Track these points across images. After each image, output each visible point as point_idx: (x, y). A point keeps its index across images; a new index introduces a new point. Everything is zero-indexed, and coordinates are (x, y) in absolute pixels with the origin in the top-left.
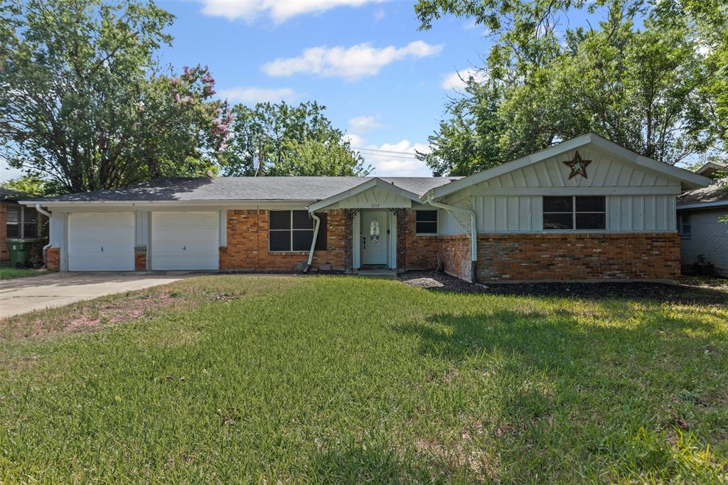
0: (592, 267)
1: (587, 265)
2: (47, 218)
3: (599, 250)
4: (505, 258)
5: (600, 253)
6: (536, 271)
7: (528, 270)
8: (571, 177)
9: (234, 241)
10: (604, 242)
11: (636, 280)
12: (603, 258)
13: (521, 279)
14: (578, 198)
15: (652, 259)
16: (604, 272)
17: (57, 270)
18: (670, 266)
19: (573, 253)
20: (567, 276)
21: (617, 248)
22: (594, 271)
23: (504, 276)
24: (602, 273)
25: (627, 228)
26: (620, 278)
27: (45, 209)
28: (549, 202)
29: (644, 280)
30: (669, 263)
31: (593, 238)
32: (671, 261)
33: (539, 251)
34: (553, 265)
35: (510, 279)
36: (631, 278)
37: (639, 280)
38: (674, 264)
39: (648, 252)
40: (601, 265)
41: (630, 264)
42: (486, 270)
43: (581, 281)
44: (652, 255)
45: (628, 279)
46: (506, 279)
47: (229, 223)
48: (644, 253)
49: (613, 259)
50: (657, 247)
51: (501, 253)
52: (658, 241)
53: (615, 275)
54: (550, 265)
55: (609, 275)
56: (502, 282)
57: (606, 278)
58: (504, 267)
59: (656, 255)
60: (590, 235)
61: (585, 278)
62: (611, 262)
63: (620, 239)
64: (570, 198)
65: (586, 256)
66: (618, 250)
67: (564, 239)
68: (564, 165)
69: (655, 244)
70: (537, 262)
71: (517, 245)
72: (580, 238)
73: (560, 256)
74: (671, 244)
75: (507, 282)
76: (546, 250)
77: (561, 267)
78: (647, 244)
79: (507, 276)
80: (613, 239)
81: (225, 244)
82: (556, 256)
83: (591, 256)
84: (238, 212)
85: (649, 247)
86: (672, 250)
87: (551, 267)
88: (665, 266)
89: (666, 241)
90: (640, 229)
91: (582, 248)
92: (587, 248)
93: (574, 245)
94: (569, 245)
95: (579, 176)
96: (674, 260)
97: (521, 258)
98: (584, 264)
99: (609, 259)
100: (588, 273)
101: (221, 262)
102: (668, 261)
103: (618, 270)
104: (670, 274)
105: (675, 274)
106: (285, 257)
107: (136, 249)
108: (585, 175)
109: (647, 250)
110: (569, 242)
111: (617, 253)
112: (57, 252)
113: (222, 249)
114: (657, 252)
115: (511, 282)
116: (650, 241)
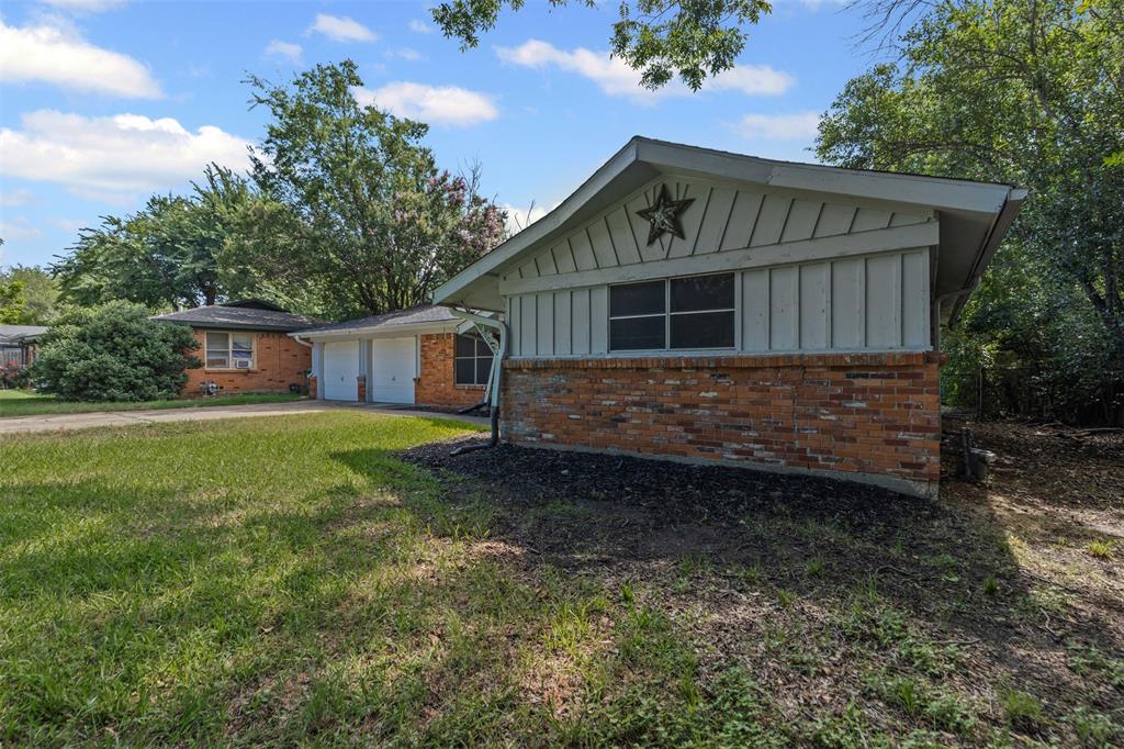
0: (699, 431)
1: (688, 426)
2: (310, 349)
3: (711, 395)
4: (545, 403)
5: (715, 401)
6: (594, 430)
7: (580, 427)
8: (651, 242)
9: (426, 372)
10: (724, 376)
11: (803, 470)
12: (723, 411)
13: (570, 443)
14: (675, 282)
15: (848, 420)
16: (725, 444)
17: (314, 398)
18: (904, 443)
19: (660, 400)
20: (648, 445)
21: (752, 390)
22: (704, 442)
23: (545, 436)
24: (721, 445)
25: (785, 345)
26: (762, 460)
27: (307, 340)
28: (621, 296)
29: (827, 474)
30: (901, 435)
31: (697, 367)
32: (906, 429)
33: (599, 392)
34: (623, 420)
35: (553, 441)
36: (789, 464)
37: (812, 471)
38: (915, 439)
39: (836, 403)
40: (718, 427)
41: (790, 430)
42: (520, 423)
43: (677, 459)
44: (849, 411)
45: (782, 466)
46: (548, 440)
47: (422, 351)
48: (823, 405)
49: (746, 415)
50: (863, 390)
51: (539, 393)
52: (866, 376)
53: (750, 453)
54: (616, 420)
55: (737, 452)
56: (543, 446)
57: (728, 457)
58: (543, 420)
59: (859, 411)
60: (688, 360)
61: (685, 454)
62: (741, 421)
63: (763, 368)
64: (658, 285)
65: (685, 406)
66: (755, 396)
67: (641, 369)
68: (638, 217)
69: (859, 383)
70: (595, 414)
71: (563, 381)
72: (672, 368)
73: (635, 404)
74: (905, 383)
75: (548, 447)
76: (610, 390)
77: (635, 427)
78: (836, 383)
79: (550, 436)
80: (742, 369)
81: (419, 376)
82: (627, 404)
83: (696, 406)
84: (429, 337)
85: (839, 391)
86: (913, 399)
87: (620, 425)
88: (889, 442)
89: (890, 377)
90: (816, 345)
91: (677, 388)
92: (686, 388)
93: (662, 383)
94: (651, 381)
95: (667, 238)
96: (917, 429)
97: (568, 405)
98: (680, 424)
99: (734, 414)
100: (690, 442)
101: (416, 395)
102: (898, 428)
103: (756, 441)
104: (905, 465)
105: (921, 466)
106: (468, 391)
107: (358, 379)
108: (679, 232)
109: (833, 397)
110: (653, 376)
111: (754, 403)
112: (315, 380)
113: (417, 381)
114: (864, 405)
115: (554, 447)
116: (841, 376)
